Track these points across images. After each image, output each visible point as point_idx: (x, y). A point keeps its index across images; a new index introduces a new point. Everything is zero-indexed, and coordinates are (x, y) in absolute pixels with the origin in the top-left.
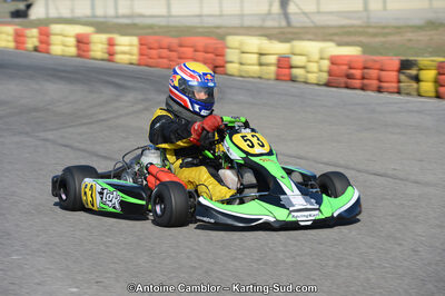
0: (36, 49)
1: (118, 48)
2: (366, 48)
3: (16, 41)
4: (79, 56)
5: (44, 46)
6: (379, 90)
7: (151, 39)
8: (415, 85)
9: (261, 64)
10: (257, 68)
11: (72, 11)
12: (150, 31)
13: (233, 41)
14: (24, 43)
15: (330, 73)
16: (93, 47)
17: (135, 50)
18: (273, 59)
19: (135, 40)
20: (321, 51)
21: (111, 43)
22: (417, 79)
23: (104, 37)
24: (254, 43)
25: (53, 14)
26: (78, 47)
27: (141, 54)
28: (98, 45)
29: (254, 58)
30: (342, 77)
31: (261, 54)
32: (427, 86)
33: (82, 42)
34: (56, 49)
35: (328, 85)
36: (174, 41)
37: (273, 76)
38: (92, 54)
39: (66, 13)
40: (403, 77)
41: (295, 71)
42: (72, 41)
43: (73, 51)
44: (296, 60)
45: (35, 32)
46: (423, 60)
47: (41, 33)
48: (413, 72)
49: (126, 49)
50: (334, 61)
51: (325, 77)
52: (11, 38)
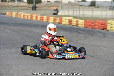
0: (58, 23)
1: (79, 23)
3: (54, 21)
4: (69, 25)
5: (61, 22)
11: (68, 13)
12: (88, 19)
14: (56, 21)
16: (73, 22)
17: (83, 23)
21: (77, 22)
23: (76, 20)
25: (63, 14)
26: (69, 22)
29: (110, 25)
33: (70, 21)
34: (64, 23)
38: (72, 24)
39: (67, 14)
42: (68, 21)
43: (68, 23)
45: (59, 18)
47: (60, 19)
49: (81, 23)
52: (53, 20)
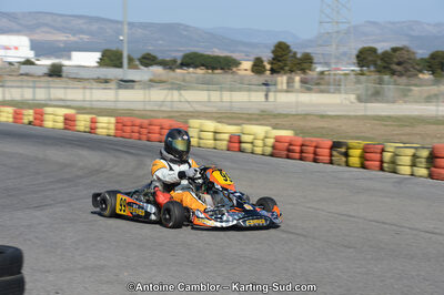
0: (30, 123)
1: (99, 125)
2: (297, 131)
3: (14, 118)
4: (65, 129)
5: (38, 122)
6: (315, 161)
7: (125, 119)
8: (344, 159)
9: (215, 140)
10: (212, 142)
13: (194, 123)
14: (21, 119)
15: (274, 147)
16: (78, 123)
17: (112, 126)
18: (226, 136)
19: (113, 120)
20: (266, 132)
21: (93, 121)
22: (346, 155)
23: (88, 117)
24: (210, 125)
26: (65, 123)
27: (116, 129)
28: (83, 122)
29: (211, 135)
30: (283, 151)
31: (215, 133)
32: (355, 160)
33: (68, 120)
34: (49, 124)
35: (272, 155)
36: (146, 122)
37: (225, 148)
38: (77, 128)
40: (335, 153)
41: (243, 145)
42: (62, 119)
43: (61, 125)
44: (245, 138)
45: (31, 112)
46: (352, 142)
47: (36, 113)
48: (343, 150)
49: (105, 125)
50: (278, 140)
51: (269, 150)
52: (10, 115)
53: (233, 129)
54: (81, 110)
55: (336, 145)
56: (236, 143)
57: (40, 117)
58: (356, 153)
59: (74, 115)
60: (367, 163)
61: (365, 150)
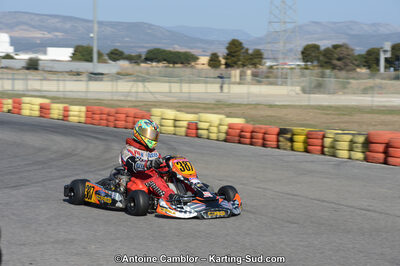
0: (9, 111)
1: (71, 113)
2: (248, 119)
4: (41, 116)
5: (16, 110)
6: (264, 145)
7: (95, 108)
8: (289, 144)
9: (175, 126)
10: (173, 128)
13: (157, 112)
14: (1, 108)
15: (227, 133)
16: (52, 111)
17: (83, 114)
18: (185, 124)
19: (84, 109)
20: (221, 120)
21: (66, 110)
22: (291, 140)
23: (61, 106)
24: (171, 114)
26: (41, 111)
27: (87, 117)
28: (56, 111)
29: (171, 122)
30: (236, 137)
31: (175, 120)
32: (299, 145)
33: (43, 109)
34: (26, 112)
35: (225, 140)
36: (113, 111)
37: (184, 134)
38: (52, 116)
40: (281, 139)
41: (200, 131)
42: (37, 107)
43: (37, 113)
44: (202, 125)
45: (10, 101)
46: (296, 129)
47: (14, 102)
48: (289, 136)
49: (76, 114)
50: (231, 127)
51: (223, 136)
53: (191, 117)
54: (55, 100)
55: (282, 132)
56: (193, 129)
57: (18, 105)
58: (300, 139)
59: (48, 105)
60: (310, 148)
61: (309, 136)
